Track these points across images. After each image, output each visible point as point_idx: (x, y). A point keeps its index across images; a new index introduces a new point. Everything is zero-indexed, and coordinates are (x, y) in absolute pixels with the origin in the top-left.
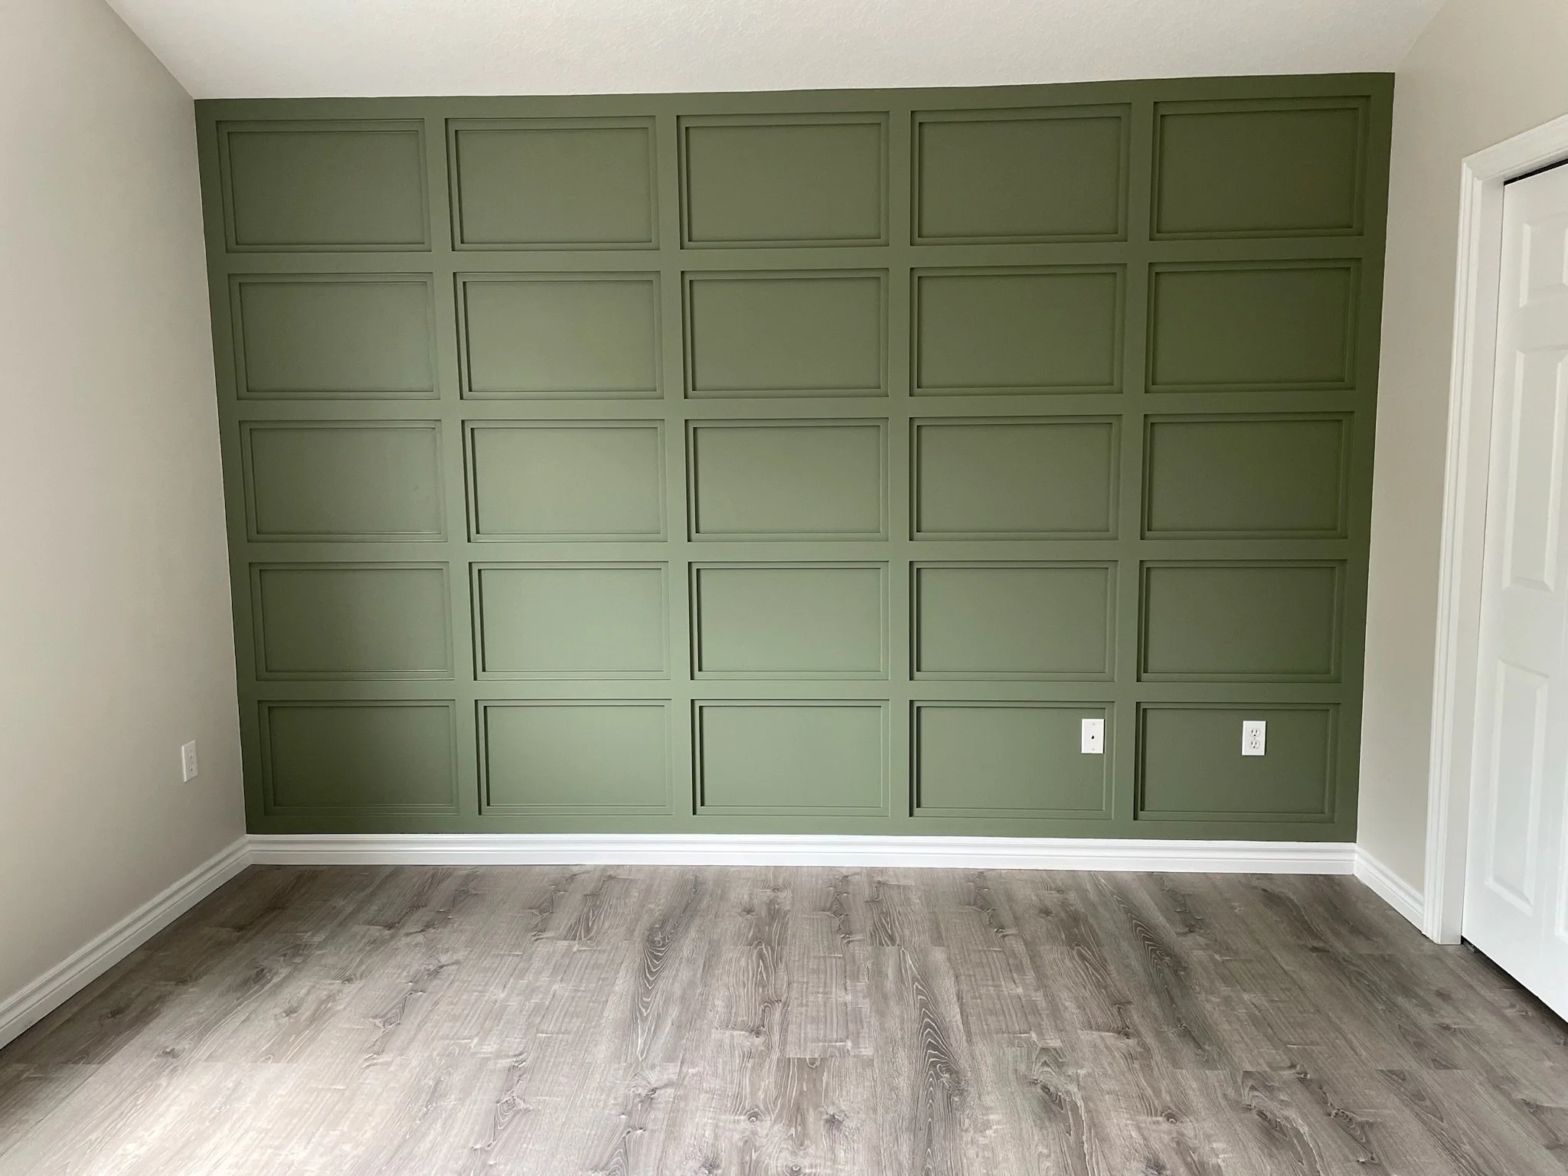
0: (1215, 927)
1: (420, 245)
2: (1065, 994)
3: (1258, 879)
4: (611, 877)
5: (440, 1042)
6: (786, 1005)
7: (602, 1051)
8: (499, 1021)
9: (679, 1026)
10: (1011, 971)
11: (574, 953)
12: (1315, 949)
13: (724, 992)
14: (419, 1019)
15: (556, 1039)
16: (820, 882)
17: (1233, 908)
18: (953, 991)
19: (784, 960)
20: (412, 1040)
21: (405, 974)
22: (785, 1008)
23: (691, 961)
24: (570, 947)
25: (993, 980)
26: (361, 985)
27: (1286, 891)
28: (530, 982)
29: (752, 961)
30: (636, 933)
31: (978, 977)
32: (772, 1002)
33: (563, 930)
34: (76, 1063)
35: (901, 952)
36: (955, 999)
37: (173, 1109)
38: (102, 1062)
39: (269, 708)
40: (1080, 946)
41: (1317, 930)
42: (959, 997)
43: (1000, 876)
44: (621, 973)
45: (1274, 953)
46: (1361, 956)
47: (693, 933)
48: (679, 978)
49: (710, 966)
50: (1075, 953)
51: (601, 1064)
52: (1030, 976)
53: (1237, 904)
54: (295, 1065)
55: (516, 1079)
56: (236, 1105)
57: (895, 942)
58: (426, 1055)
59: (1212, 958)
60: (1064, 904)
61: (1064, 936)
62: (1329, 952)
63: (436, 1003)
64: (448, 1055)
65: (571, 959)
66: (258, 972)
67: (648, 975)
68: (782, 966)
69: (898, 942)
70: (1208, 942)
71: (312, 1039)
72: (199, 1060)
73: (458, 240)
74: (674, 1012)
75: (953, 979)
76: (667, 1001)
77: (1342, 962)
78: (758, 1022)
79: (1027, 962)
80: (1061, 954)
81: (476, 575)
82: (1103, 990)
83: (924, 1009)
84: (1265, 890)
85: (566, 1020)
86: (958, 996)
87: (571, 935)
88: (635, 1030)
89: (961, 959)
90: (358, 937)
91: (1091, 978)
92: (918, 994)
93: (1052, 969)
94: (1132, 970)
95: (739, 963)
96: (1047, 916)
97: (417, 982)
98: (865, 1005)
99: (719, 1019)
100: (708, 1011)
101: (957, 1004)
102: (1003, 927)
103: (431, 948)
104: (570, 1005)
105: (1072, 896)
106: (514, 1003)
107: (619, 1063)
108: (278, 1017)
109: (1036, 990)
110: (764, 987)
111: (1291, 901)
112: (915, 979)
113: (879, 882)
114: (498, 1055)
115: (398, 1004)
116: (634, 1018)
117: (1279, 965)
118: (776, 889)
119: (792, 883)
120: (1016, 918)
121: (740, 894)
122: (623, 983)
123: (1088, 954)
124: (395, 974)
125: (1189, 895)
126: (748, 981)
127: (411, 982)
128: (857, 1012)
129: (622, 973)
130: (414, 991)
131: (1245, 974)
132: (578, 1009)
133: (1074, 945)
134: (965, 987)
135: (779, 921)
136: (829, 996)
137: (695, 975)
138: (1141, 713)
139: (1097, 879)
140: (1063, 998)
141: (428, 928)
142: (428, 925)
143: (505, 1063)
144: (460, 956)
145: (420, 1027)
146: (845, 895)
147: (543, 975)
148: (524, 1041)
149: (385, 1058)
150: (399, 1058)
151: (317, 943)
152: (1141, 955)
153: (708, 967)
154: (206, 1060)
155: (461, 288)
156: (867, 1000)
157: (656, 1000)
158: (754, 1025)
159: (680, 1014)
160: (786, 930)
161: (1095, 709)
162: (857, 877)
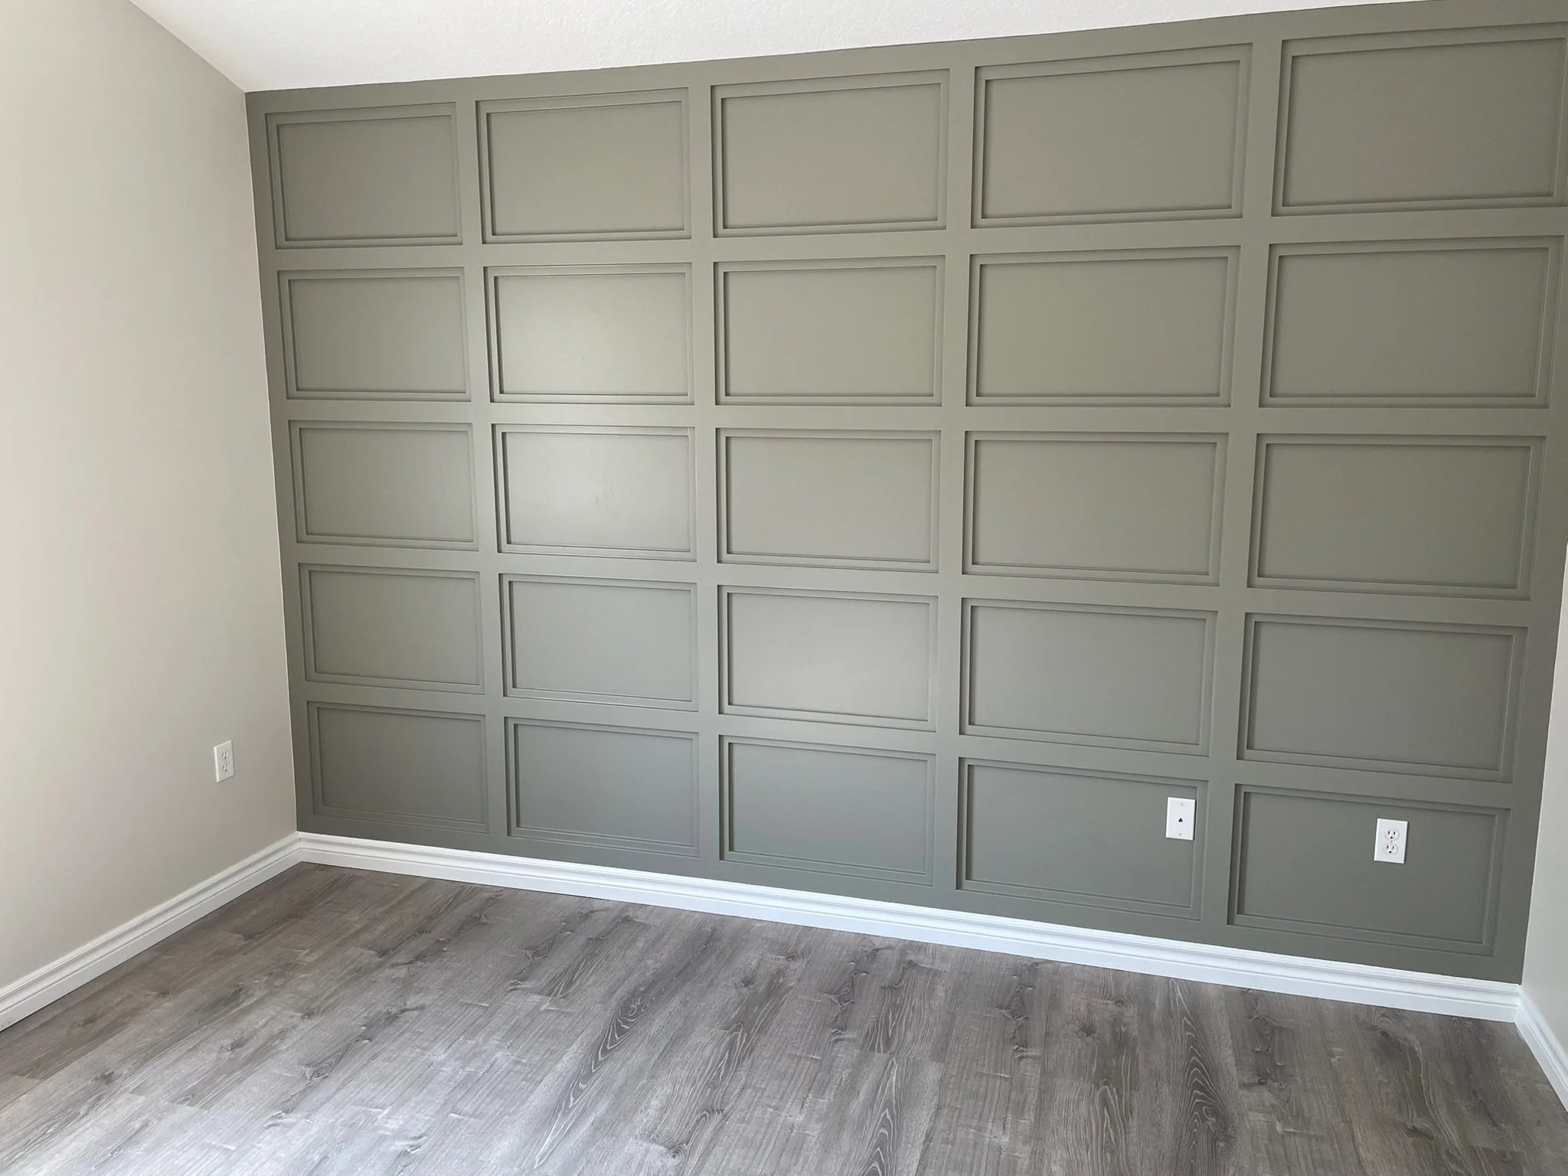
0: (1295, 1081)
1: (452, 239)
2: (1059, 1152)
3: (1383, 1015)
4: (627, 920)
5: (353, 1107)
6: (726, 1117)
7: (504, 1145)
8: (423, 1089)
9: (596, 1128)
10: (1007, 1109)
11: (541, 1013)
12: (1414, 1131)
13: (668, 1089)
14: (347, 1075)
15: (467, 1122)
16: (845, 953)
17: (1331, 1055)
18: (924, 1128)
19: (754, 1054)
20: (328, 1099)
21: (365, 1015)
22: (724, 1122)
23: (653, 1041)
24: (541, 1004)
25: (980, 1120)
26: (317, 1023)
27: (1412, 1037)
28: (477, 1044)
29: (719, 1050)
30: (614, 997)
31: (964, 1113)
32: (712, 1111)
33: (544, 981)
34: (22, 1075)
35: (890, 1062)
36: (922, 1140)
37: (74, 1144)
38: (44, 1078)
39: (318, 708)
40: (1109, 1086)
41: (1430, 1103)
42: (929, 1138)
43: (1056, 972)
44: (572, 1047)
45: (1356, 1130)
46: (1473, 1150)
47: (675, 1003)
48: (630, 1062)
49: (670, 1051)
50: (1097, 1094)
51: (493, 1165)
52: (1029, 1119)
53: (1339, 1050)
54: (206, 1112)
55: (400, 1168)
56: (130, 1151)
57: (889, 1048)
58: (331, 1121)
59: (1271, 1127)
60: (1116, 1021)
61: (1094, 1069)
62: (1431, 1138)
63: (375, 1057)
64: (351, 1126)
65: (533, 1021)
66: (236, 991)
67: (600, 1053)
68: (747, 1063)
69: (893, 1048)
70: (1276, 1102)
71: (240, 1081)
72: (126, 1090)
73: (490, 232)
74: (602, 1107)
75: (933, 1110)
76: (602, 1092)
77: (1444, 1157)
78: (684, 1137)
79: (1032, 1098)
80: (1080, 1094)
81: (507, 586)
82: (1108, 1154)
83: (878, 1149)
84: (1384, 1033)
85: (488, 1100)
86: (927, 1135)
87: (548, 991)
88: (551, 1124)
89: (955, 1083)
90: (347, 962)
91: (1102, 1133)
92: (882, 1126)
93: (1059, 1114)
94: (1159, 1131)
95: (703, 1051)
96: (1088, 1035)
97: (370, 1027)
98: (814, 1132)
99: (645, 1124)
100: (639, 1111)
101: (922, 1147)
102: (1025, 1045)
103: (407, 986)
104: (501, 1082)
105: (1130, 1013)
106: (447, 1070)
107: (512, 1166)
108: (223, 1049)
109: (1025, 1143)
110: (715, 1088)
111: (1412, 1051)
112: (888, 1104)
113: (910, 962)
114: (398, 1135)
115: (337, 1052)
116: (558, 1108)
117: (1356, 1149)
118: (791, 957)
119: (813, 951)
120: (1048, 1034)
121: (749, 958)
122: (569, 1060)
123: (1113, 1099)
124: (356, 1012)
125: (1281, 1029)
126: (700, 1079)
127: (365, 1026)
128: (803, 1138)
129: (574, 1047)
130: (362, 1037)
131: (1305, 1157)
132: (508, 1087)
133: (1101, 1082)
134: (941, 1124)
135: (773, 1001)
136: (779, 1113)
137: (649, 1060)
138: (1242, 797)
139: (1173, 989)
140: (1053, 1157)
141: (417, 960)
142: (420, 957)
143: (400, 1145)
144: (426, 1000)
145: (344, 1085)
146: (864, 974)
147: (495, 1037)
148: (433, 1119)
149: (289, 1119)
150: (303, 1121)
151: (306, 964)
152: (1180, 1110)
153: (666, 1054)
154: (132, 1092)
155: (492, 284)
156: (819, 1126)
157: (591, 1088)
158: (677, 1141)
159: (607, 1112)
160: (776, 1013)
161: (1184, 787)
162: (889, 951)
